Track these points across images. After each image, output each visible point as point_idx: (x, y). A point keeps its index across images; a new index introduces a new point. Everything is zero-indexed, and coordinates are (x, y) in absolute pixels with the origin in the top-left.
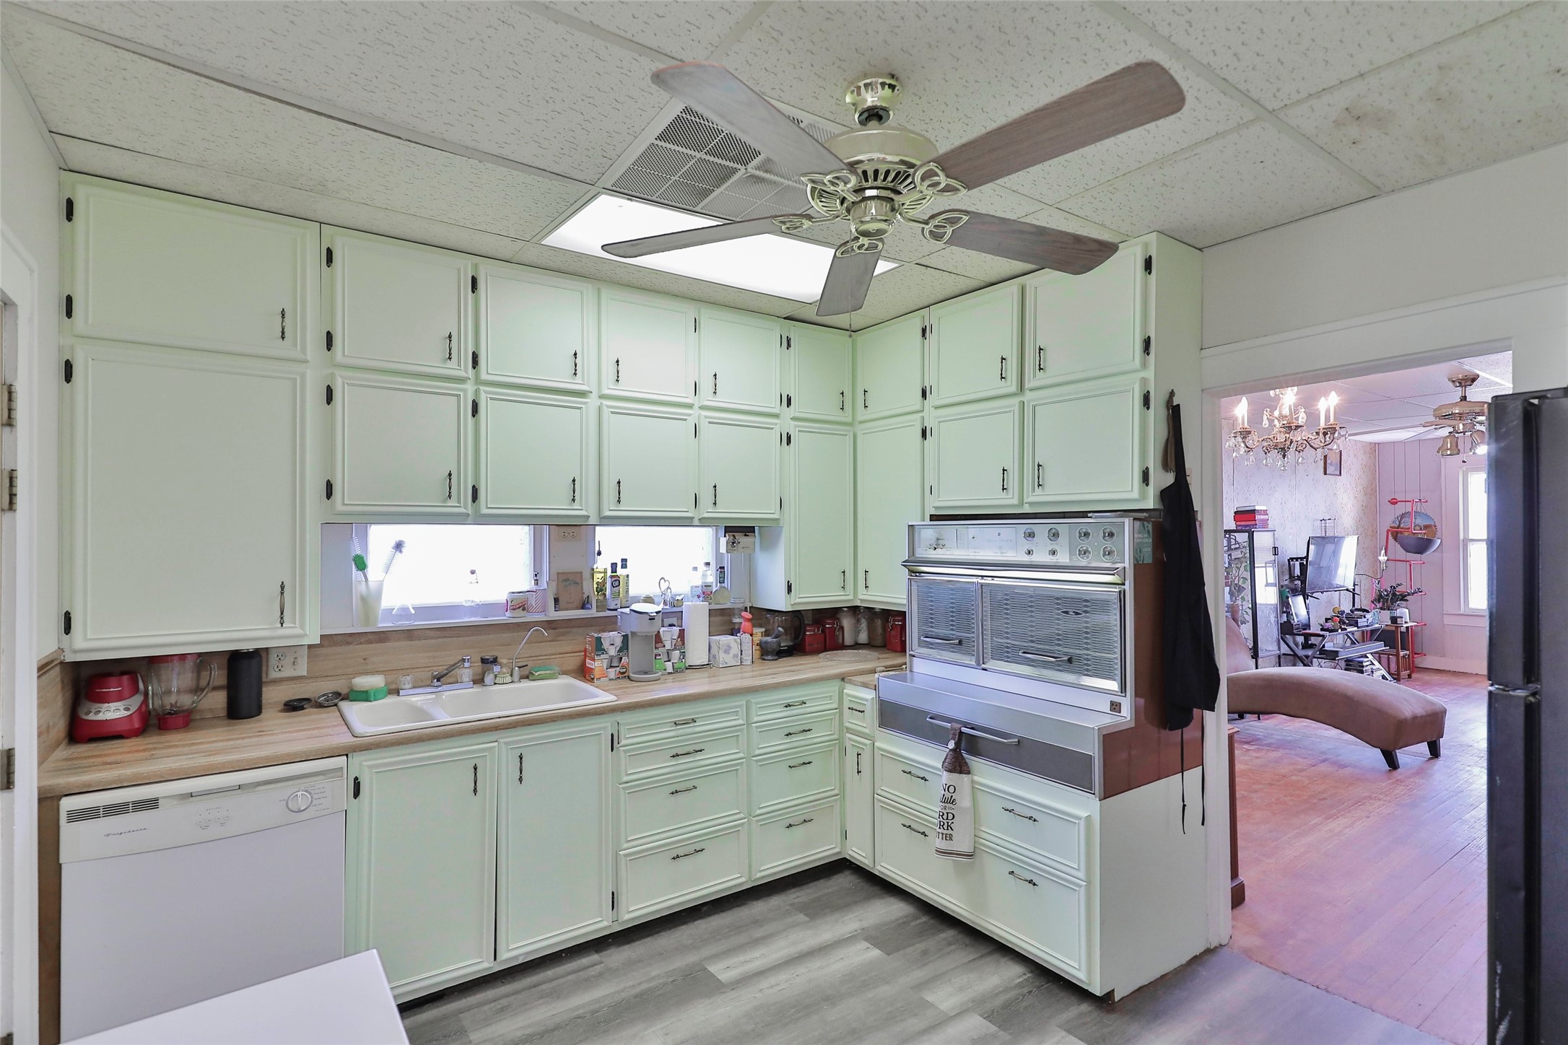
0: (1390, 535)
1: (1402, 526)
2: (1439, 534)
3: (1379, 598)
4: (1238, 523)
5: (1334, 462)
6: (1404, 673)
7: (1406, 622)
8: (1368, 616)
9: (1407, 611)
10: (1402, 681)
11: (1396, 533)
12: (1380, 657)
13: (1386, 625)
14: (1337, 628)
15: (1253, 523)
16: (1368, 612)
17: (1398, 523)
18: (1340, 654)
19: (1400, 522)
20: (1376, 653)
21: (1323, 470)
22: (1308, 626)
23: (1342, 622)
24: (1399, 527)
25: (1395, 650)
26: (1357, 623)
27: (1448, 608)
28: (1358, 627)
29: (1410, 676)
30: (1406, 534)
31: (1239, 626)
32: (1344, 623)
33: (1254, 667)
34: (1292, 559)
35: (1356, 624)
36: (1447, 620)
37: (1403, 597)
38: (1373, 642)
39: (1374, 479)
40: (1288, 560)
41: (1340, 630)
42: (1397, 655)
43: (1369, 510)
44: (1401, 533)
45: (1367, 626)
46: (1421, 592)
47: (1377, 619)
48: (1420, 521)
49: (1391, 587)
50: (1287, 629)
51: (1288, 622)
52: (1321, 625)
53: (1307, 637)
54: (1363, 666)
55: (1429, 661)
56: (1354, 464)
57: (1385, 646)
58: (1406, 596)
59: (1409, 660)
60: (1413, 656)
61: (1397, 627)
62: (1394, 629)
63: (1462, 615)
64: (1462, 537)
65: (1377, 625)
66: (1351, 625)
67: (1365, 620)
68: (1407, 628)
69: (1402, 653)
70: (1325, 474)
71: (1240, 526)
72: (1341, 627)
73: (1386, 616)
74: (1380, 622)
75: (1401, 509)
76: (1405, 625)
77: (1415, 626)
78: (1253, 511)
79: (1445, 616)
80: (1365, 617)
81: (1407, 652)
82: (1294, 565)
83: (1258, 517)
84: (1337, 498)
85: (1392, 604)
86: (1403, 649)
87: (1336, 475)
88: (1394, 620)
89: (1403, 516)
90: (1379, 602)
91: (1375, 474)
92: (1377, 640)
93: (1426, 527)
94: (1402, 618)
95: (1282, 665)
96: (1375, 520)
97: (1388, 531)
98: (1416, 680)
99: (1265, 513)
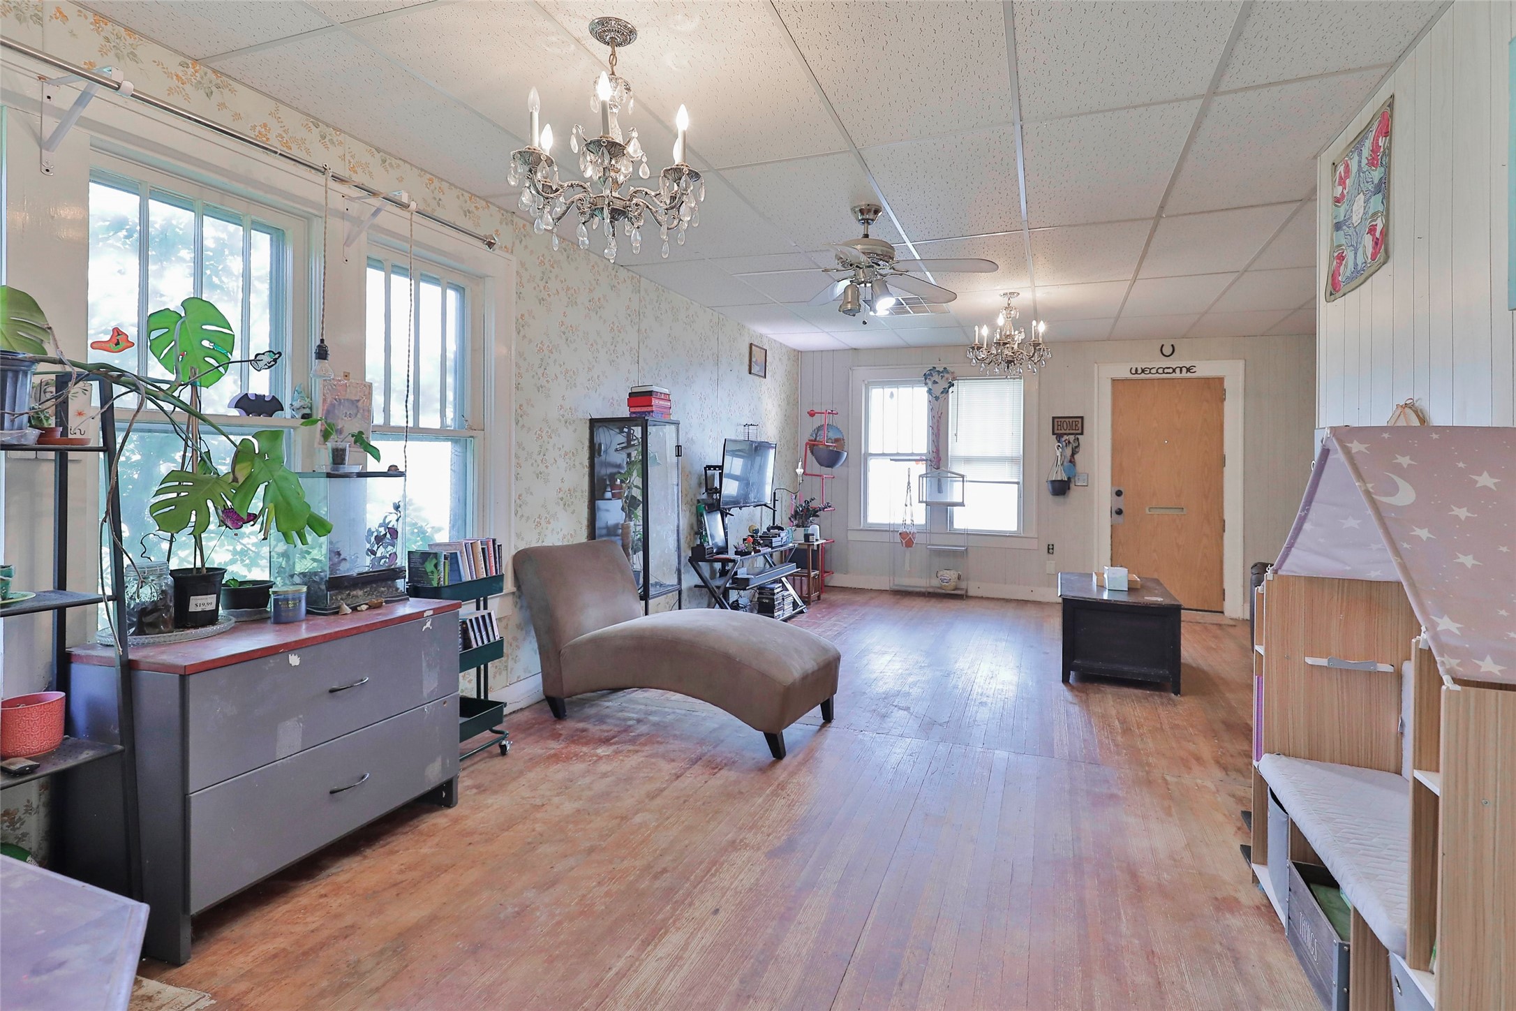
0: (808, 449)
1: (818, 439)
2: (846, 449)
3: (796, 515)
4: (633, 410)
5: (759, 361)
6: (814, 595)
7: (817, 540)
8: (783, 534)
9: (818, 527)
10: (812, 603)
11: (813, 446)
12: (794, 579)
13: (799, 544)
14: (750, 550)
15: (649, 409)
16: (782, 529)
17: (814, 436)
18: (751, 582)
19: (816, 435)
20: (790, 575)
21: (747, 368)
22: (724, 550)
23: (755, 542)
24: (815, 440)
25: (806, 571)
26: (772, 543)
27: (852, 525)
28: (772, 548)
29: (819, 597)
30: (821, 446)
31: (628, 555)
32: (759, 544)
33: (643, 612)
34: (709, 467)
35: (770, 545)
36: (852, 536)
37: (815, 513)
38: (785, 564)
39: (797, 388)
40: (705, 468)
41: (753, 553)
42: (808, 576)
43: (791, 421)
44: (817, 445)
45: (782, 546)
46: (830, 507)
47: (790, 537)
48: (832, 435)
49: (805, 502)
50: (699, 554)
51: (702, 545)
52: (736, 548)
53: (725, 562)
54: (774, 594)
55: (837, 580)
56: (777, 367)
57: (797, 568)
58: (817, 511)
59: (819, 581)
60: (822, 575)
61: (809, 545)
62: (806, 547)
63: (861, 530)
64: (863, 452)
65: (791, 545)
66: (766, 546)
67: (779, 539)
68: (818, 545)
69: (812, 574)
70: (750, 373)
71: (634, 413)
72: (754, 548)
73: (800, 533)
74: (794, 540)
75: (818, 421)
76: (816, 543)
77: (825, 543)
78: (650, 393)
79: (849, 532)
80: (779, 536)
81: (817, 572)
82: (713, 476)
83: (655, 402)
84: (762, 403)
85: (806, 521)
86: (814, 568)
87: (761, 376)
88: (807, 537)
89: (819, 429)
90: (796, 519)
91: (798, 383)
92: (791, 561)
93: (836, 440)
94: (813, 535)
95: (683, 606)
96: (797, 432)
97: (807, 444)
98: (825, 600)
99: (667, 398)
